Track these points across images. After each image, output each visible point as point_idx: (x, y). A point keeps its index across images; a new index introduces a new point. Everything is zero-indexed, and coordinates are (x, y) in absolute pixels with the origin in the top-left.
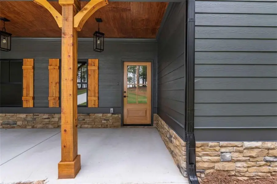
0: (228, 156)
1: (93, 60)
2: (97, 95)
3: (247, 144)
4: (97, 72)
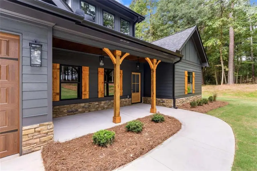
2: (122, 89)
3: (180, 99)
4: (122, 77)
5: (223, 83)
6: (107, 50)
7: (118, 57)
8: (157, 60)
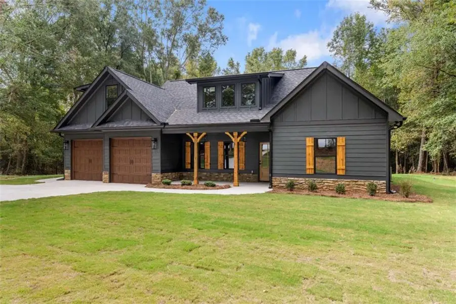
0: (283, 182)
2: (244, 162)
3: (289, 178)
4: (244, 149)
5: (393, 171)
6: (188, 134)
7: (196, 138)
8: (238, 133)
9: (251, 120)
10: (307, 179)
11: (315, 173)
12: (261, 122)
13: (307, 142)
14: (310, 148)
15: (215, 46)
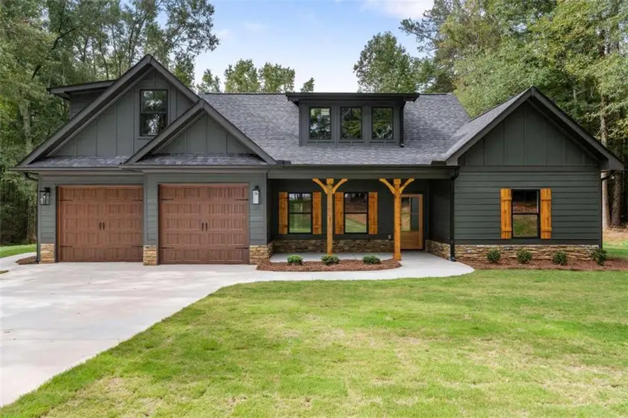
0: (469, 251)
1: (373, 193)
2: (376, 224)
3: (478, 246)
4: (376, 204)
7: (330, 187)
8: (402, 180)
9: (433, 162)
10: (503, 246)
11: (513, 237)
12: (448, 164)
13: (502, 195)
14: (507, 202)
15: (194, 50)
